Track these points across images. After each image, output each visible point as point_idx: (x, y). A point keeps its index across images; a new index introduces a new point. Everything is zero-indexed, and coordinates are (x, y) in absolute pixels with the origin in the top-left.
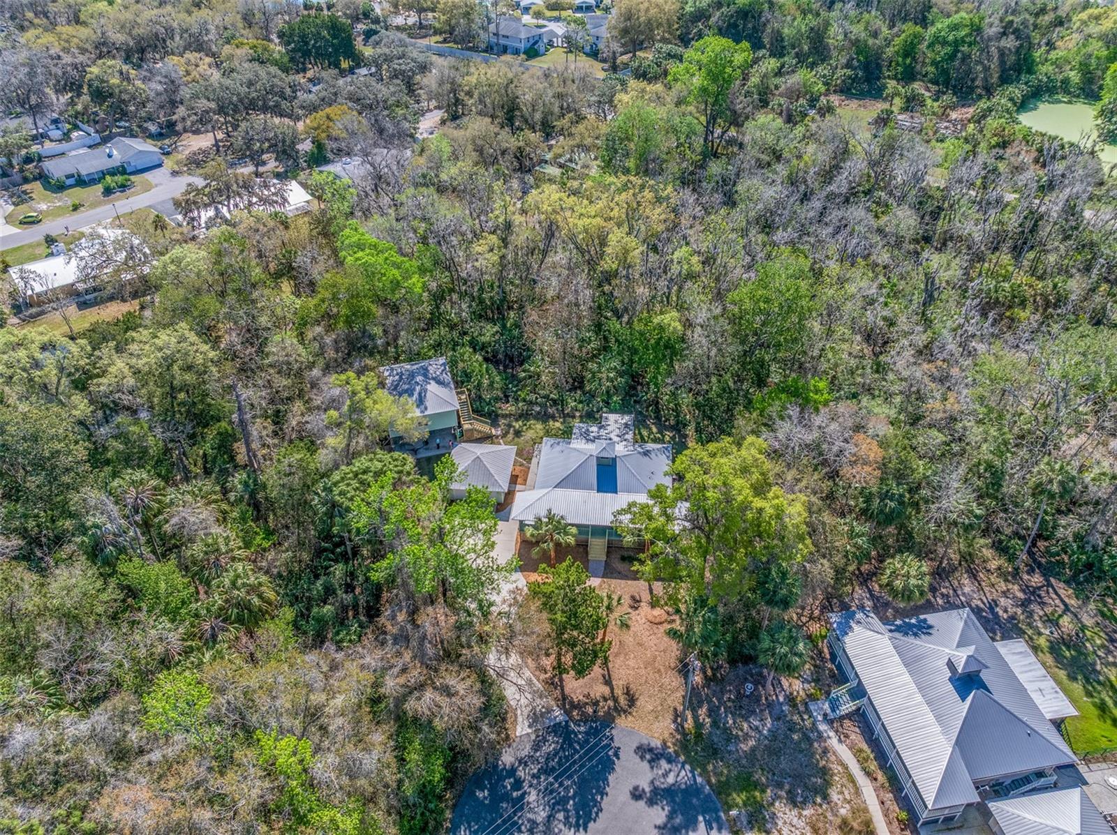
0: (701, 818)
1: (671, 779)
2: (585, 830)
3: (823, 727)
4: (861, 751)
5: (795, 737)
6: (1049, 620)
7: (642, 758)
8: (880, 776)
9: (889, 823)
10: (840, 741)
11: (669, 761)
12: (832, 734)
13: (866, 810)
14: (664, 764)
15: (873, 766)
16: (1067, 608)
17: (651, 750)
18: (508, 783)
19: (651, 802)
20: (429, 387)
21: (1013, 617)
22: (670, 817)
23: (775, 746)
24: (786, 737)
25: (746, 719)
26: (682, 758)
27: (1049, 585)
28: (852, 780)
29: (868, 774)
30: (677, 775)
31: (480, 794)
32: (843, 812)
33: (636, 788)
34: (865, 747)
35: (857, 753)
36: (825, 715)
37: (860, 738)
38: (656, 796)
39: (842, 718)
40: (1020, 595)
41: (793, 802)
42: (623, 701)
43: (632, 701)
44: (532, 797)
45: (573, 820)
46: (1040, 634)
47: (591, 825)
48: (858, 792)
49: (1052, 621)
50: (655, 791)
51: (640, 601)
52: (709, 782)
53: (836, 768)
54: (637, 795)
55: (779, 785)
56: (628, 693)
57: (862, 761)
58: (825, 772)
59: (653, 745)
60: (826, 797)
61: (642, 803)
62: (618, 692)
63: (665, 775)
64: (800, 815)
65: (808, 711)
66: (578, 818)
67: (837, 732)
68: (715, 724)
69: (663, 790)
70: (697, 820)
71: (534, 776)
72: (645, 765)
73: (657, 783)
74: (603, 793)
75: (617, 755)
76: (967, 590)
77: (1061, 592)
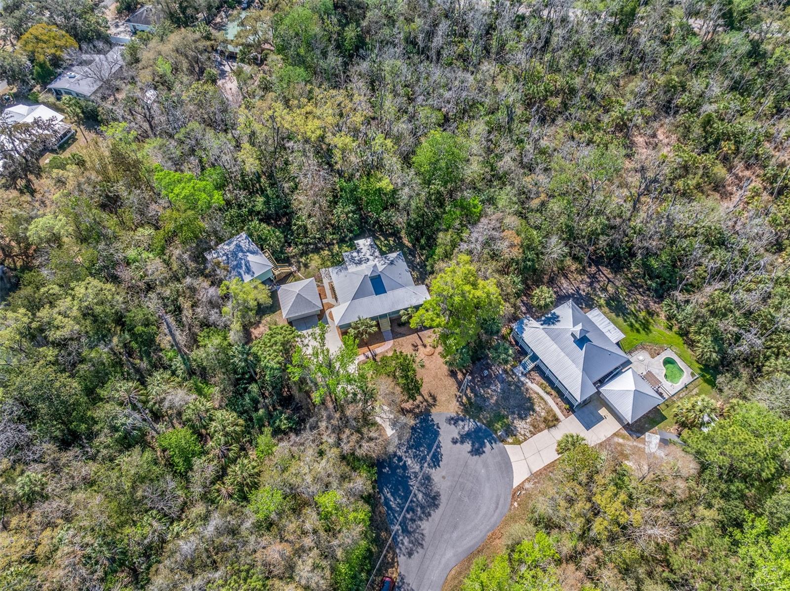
0: (486, 441)
2: (439, 466)
3: (523, 379)
4: (542, 384)
5: (512, 388)
6: (603, 289)
7: (450, 424)
8: (553, 392)
9: (562, 412)
10: (532, 383)
11: (463, 421)
12: (527, 380)
13: (552, 410)
14: (460, 422)
15: (549, 389)
16: (609, 281)
17: (452, 419)
18: (395, 460)
19: (462, 442)
20: (249, 258)
21: (588, 294)
22: (473, 445)
23: (506, 395)
24: (509, 389)
25: (488, 387)
26: (468, 417)
27: (599, 270)
28: (542, 399)
29: (548, 393)
30: (469, 425)
31: (385, 471)
32: (543, 414)
33: (453, 439)
34: (543, 381)
35: (541, 385)
36: (522, 373)
37: (540, 378)
38: (463, 438)
39: (530, 371)
40: (588, 280)
41: (521, 418)
42: (430, 401)
43: (435, 399)
44: (409, 462)
45: (432, 465)
46: (601, 298)
47: (441, 463)
48: (546, 403)
49: (604, 289)
50: (462, 436)
51: (417, 346)
52: (483, 424)
53: (534, 396)
54: (455, 442)
55: (513, 413)
56: (431, 396)
57: (544, 389)
58: (530, 399)
59: (452, 416)
60: (534, 410)
61: (458, 444)
62: (426, 397)
63: (463, 428)
64: (526, 422)
65: (514, 374)
66: (434, 462)
67: (529, 379)
68: (476, 395)
69: (465, 435)
70: (484, 442)
71: (405, 452)
72: (453, 426)
73: (461, 433)
74: (440, 447)
75: (438, 427)
76: (565, 286)
77: (605, 272)
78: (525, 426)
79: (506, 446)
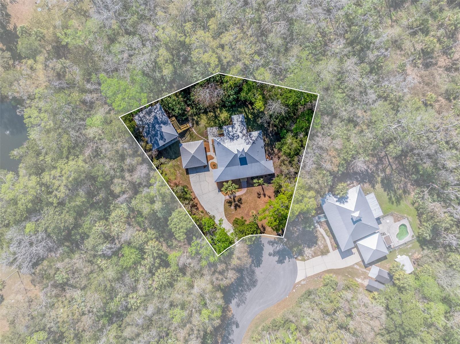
1: (278, 249)
3: (316, 224)
4: (326, 230)
8: (331, 236)
9: (332, 247)
10: (321, 228)
11: (277, 244)
12: (318, 226)
13: (327, 246)
14: (276, 245)
15: (329, 233)
20: (162, 129)
28: (324, 238)
29: (329, 236)
32: (321, 247)
34: (328, 229)
36: (317, 221)
37: (326, 227)
41: (309, 247)
48: (325, 240)
51: (260, 194)
52: (288, 247)
57: (326, 233)
60: (316, 244)
63: (276, 248)
64: (311, 250)
65: (312, 220)
74: (262, 257)
78: (310, 252)
79: (297, 261)
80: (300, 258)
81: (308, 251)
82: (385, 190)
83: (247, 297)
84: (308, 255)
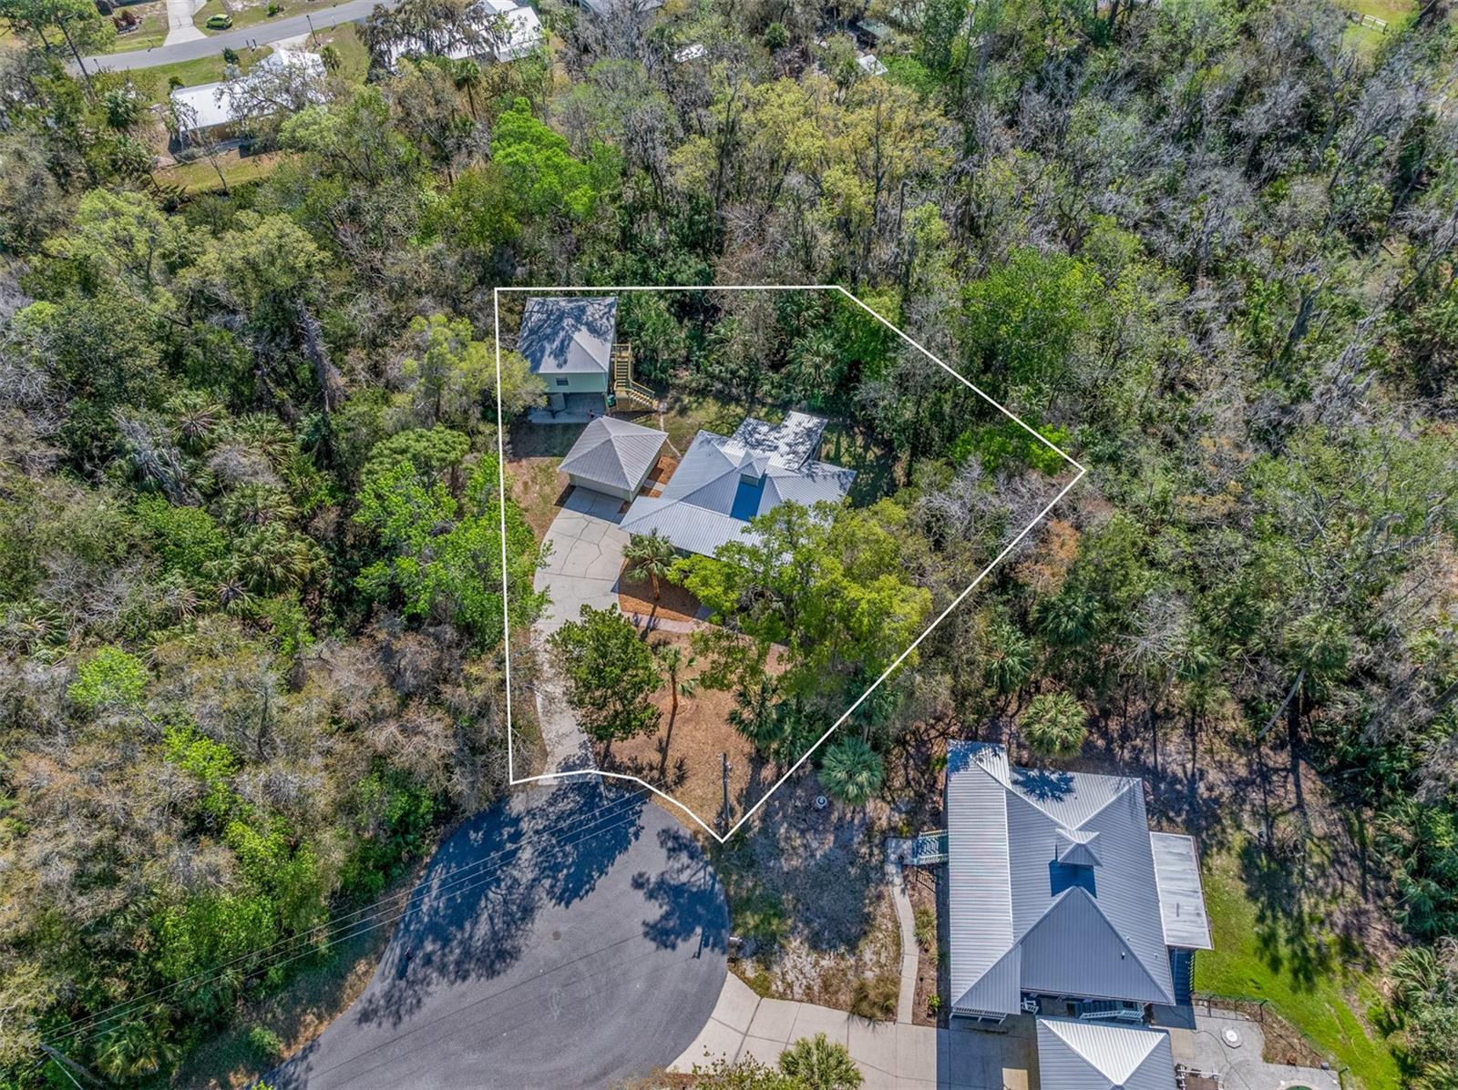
0: (699, 930)
1: (684, 877)
2: (567, 906)
3: (891, 869)
4: (925, 913)
5: (853, 871)
7: (663, 844)
8: (934, 950)
9: (917, 1004)
10: (903, 891)
11: (692, 857)
12: (898, 880)
13: (897, 981)
14: (684, 858)
15: (931, 934)
17: (676, 838)
18: (506, 832)
19: (651, 895)
20: (576, 336)
21: (1214, 799)
22: (666, 917)
23: (822, 877)
24: (844, 870)
25: (803, 833)
26: (708, 857)
28: (898, 942)
29: (921, 942)
30: (695, 875)
31: (473, 835)
32: (869, 975)
33: (641, 875)
34: (930, 907)
35: (920, 913)
36: (901, 858)
37: (933, 896)
38: (661, 889)
39: (923, 867)
41: (815, 943)
42: (670, 777)
43: (681, 779)
44: (526, 855)
45: (558, 891)
47: (575, 902)
48: (898, 957)
50: (661, 884)
52: (727, 895)
53: (884, 921)
54: (638, 883)
55: (808, 922)
56: (680, 768)
57: (921, 925)
58: (867, 920)
59: (681, 833)
60: (855, 950)
61: (641, 894)
62: (670, 763)
63: (680, 871)
64: (817, 963)
65: (883, 845)
66: (565, 890)
67: (905, 878)
68: (763, 831)
69: (670, 887)
70: (693, 930)
71: (537, 832)
72: (664, 852)
73: (667, 876)
74: (602, 872)
75: (637, 835)
78: (807, 969)
79: (731, 977)
80: (750, 968)
81: (798, 961)
82: (1252, 896)
83: (426, 1000)
84: (790, 977)
